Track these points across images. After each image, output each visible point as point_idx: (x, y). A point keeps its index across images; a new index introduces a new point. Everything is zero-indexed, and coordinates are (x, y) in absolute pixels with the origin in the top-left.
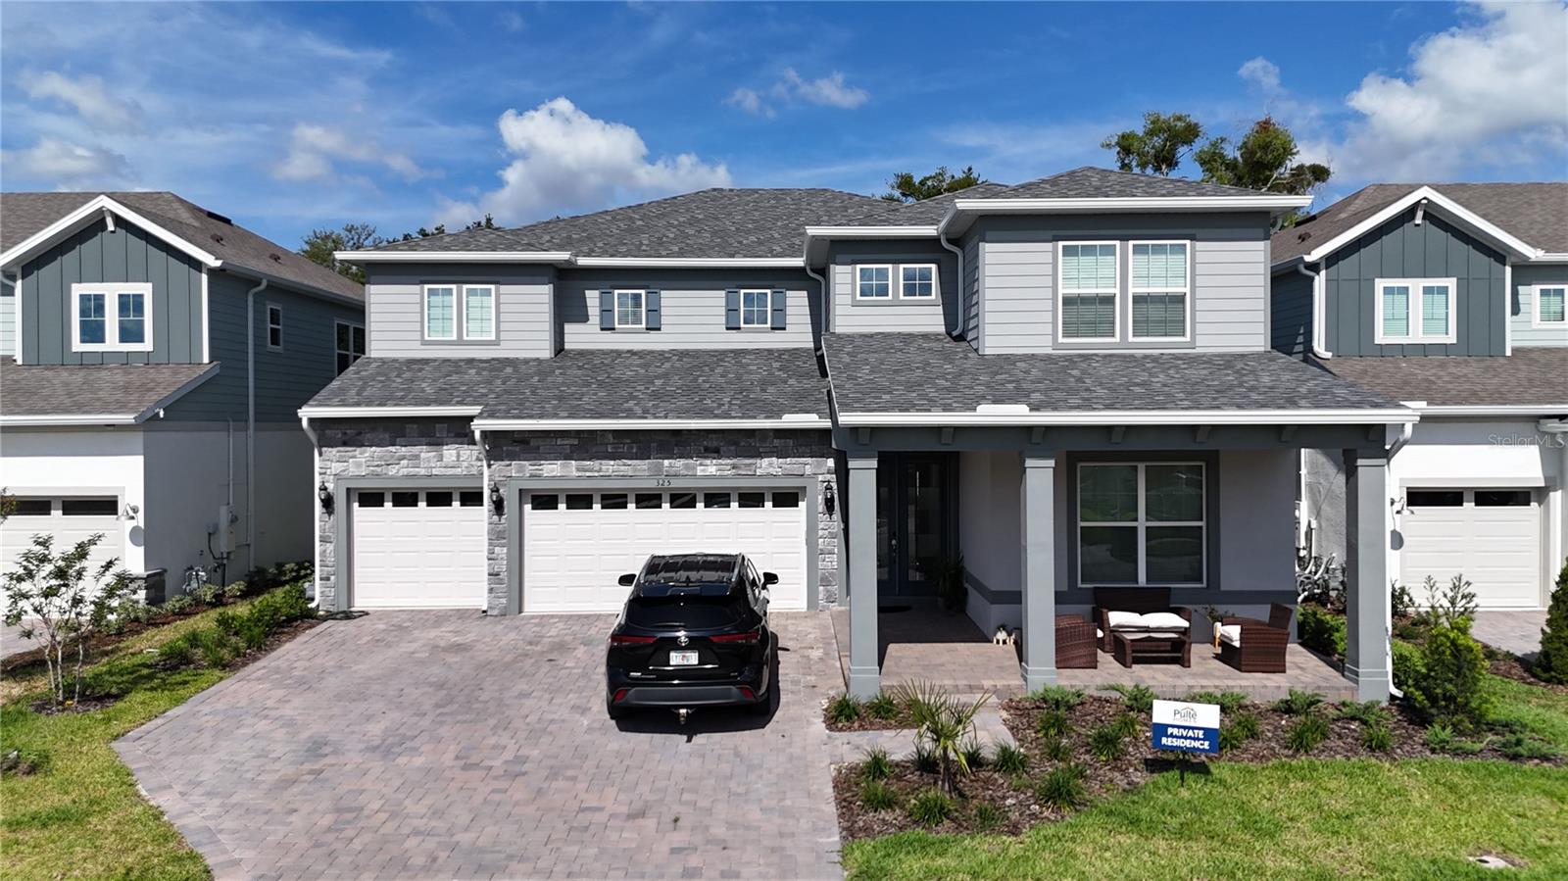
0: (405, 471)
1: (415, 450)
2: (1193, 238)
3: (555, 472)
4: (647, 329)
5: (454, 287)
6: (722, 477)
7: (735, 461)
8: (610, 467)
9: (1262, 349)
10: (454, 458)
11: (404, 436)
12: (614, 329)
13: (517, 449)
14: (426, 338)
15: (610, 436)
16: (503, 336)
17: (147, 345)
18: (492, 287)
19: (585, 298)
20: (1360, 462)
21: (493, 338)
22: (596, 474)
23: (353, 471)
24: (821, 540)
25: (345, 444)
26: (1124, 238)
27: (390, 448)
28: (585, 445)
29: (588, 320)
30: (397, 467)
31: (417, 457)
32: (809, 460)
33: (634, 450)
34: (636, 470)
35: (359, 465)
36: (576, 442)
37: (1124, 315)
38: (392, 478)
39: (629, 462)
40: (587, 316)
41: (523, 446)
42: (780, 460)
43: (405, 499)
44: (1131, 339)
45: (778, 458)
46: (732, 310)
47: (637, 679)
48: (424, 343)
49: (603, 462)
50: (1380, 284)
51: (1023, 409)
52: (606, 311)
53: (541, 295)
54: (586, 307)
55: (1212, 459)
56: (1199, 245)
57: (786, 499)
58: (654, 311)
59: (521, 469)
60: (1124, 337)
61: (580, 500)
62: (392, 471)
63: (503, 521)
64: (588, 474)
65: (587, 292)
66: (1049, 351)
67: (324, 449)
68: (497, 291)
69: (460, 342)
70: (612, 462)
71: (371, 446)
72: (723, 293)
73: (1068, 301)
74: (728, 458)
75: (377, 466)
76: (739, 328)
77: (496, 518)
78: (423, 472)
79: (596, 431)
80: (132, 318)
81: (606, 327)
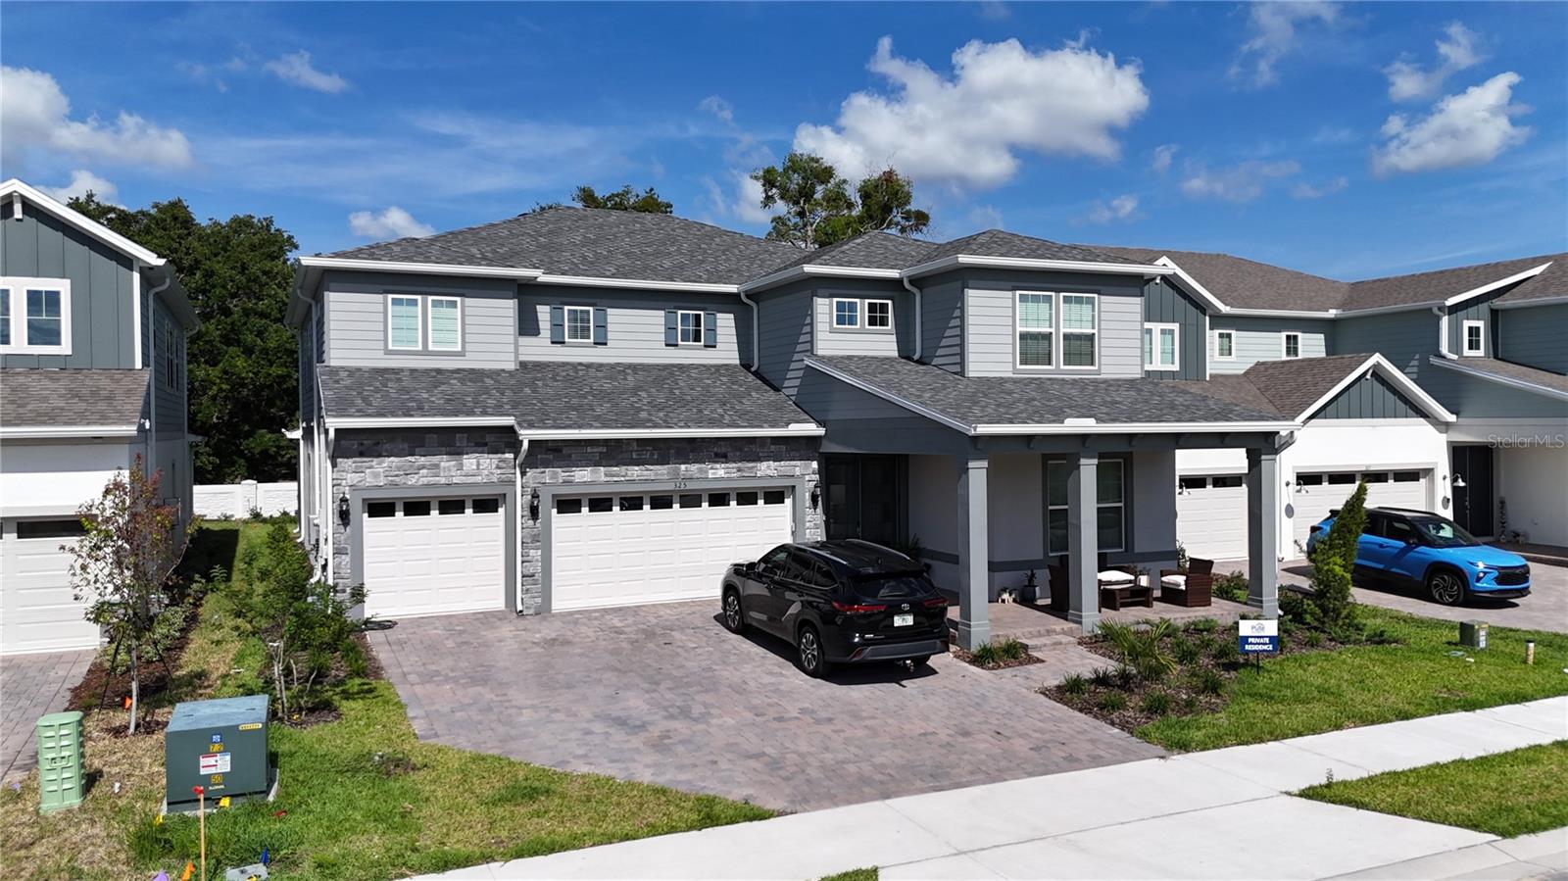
0: (425, 480)
1: (435, 459)
2: (1099, 293)
3: (586, 477)
4: (595, 343)
5: (419, 298)
6: (729, 479)
7: (739, 465)
8: (635, 472)
9: (1139, 376)
10: (475, 467)
11: (423, 446)
12: (564, 343)
13: (551, 457)
14: (390, 347)
15: (635, 443)
16: (468, 347)
17: (65, 347)
18: (458, 299)
19: (536, 312)
20: (1263, 457)
21: (459, 349)
22: (623, 479)
23: (370, 481)
24: (808, 531)
25: (361, 454)
26: (1058, 291)
27: (409, 458)
28: (612, 453)
29: (539, 333)
30: (416, 476)
31: (437, 466)
32: (799, 463)
33: (656, 457)
34: (656, 475)
35: (376, 475)
36: (605, 450)
37: (1058, 349)
38: (412, 487)
39: (651, 467)
40: (539, 329)
41: (556, 454)
42: (776, 463)
43: (417, 508)
44: (1062, 367)
45: (774, 461)
46: (670, 329)
47: (871, 639)
48: (388, 352)
49: (629, 467)
51: (1092, 421)
52: (557, 326)
53: (506, 309)
54: (537, 321)
55: (1128, 458)
56: (1102, 297)
57: (775, 497)
58: (602, 327)
59: (554, 476)
60: (1059, 367)
61: (600, 504)
62: (412, 480)
63: (538, 525)
64: (616, 479)
65: (538, 307)
66: (1011, 375)
67: (339, 460)
68: (463, 303)
69: (425, 352)
70: (636, 468)
71: (389, 456)
72: (662, 313)
73: (1024, 337)
74: (735, 462)
75: (396, 476)
76: (677, 345)
77: (531, 522)
78: (443, 481)
79: (622, 439)
80: (44, 317)
81: (558, 341)
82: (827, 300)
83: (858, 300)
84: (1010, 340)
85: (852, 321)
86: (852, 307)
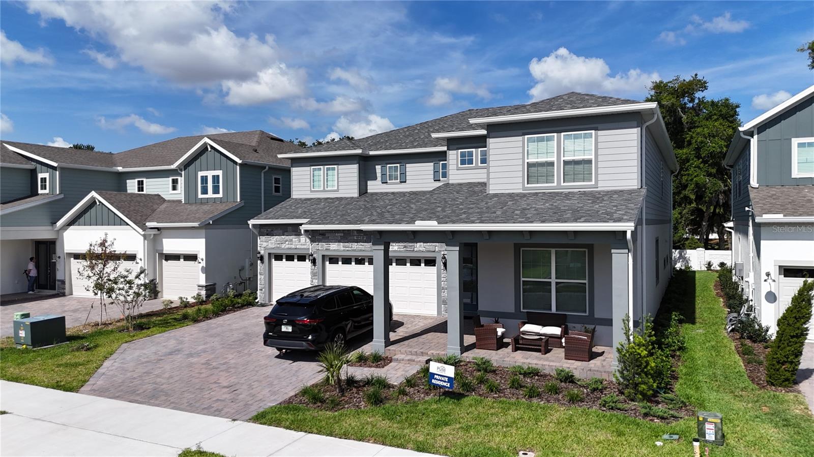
0: (287, 246)
1: (291, 237)
2: (596, 129)
3: (335, 248)
4: (400, 182)
5: (322, 167)
6: (400, 251)
7: (405, 244)
8: (355, 246)
9: (636, 187)
10: (304, 241)
11: (287, 232)
12: (387, 183)
13: (321, 237)
14: (312, 189)
15: (355, 232)
16: (340, 187)
17: (220, 195)
18: (336, 166)
19: (375, 169)
21: (336, 189)
22: (350, 249)
23: (270, 246)
24: (443, 283)
25: (267, 235)
26: (559, 132)
27: (283, 237)
28: (346, 236)
29: (377, 179)
30: (285, 244)
31: (292, 240)
32: (437, 244)
33: (365, 239)
34: (365, 248)
35: (272, 243)
36: (343, 235)
37: (558, 171)
38: (283, 249)
39: (363, 244)
40: (376, 177)
41: (323, 236)
42: (425, 244)
43: (289, 258)
44: (562, 184)
45: (424, 243)
46: (436, 172)
48: (312, 191)
49: (353, 244)
50: (795, 142)
52: (383, 175)
53: (352, 170)
54: (376, 173)
56: (600, 133)
57: (430, 262)
58: (404, 173)
59: (322, 246)
61: (347, 261)
62: (283, 246)
63: (316, 269)
64: (347, 249)
65: (376, 166)
66: (521, 191)
67: (261, 237)
68: (338, 168)
69: (324, 191)
70: (356, 244)
71: (276, 236)
72: (432, 164)
73: (530, 165)
74: (402, 242)
75: (278, 244)
76: (440, 180)
77: (313, 267)
78: (293, 247)
79: (350, 230)
80: (216, 184)
81: (384, 182)
82: (455, 152)
83: (474, 150)
84: (520, 168)
85: (471, 162)
86: (471, 154)
